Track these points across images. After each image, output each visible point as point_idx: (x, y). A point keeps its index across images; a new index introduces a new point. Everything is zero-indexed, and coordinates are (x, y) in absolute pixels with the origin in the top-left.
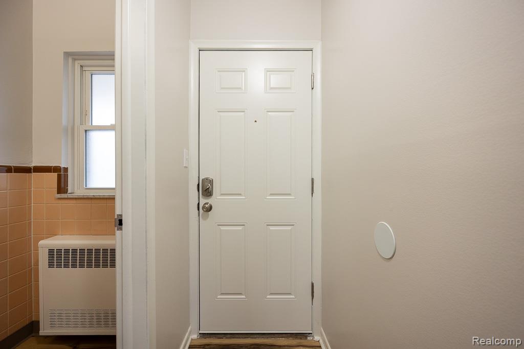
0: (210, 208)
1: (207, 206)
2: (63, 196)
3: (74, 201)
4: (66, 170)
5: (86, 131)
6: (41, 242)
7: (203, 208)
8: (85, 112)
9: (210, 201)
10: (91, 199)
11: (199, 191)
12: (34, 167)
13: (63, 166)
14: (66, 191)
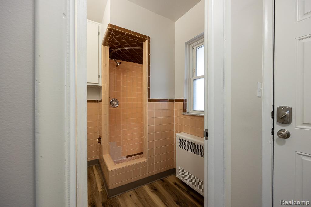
0: (288, 135)
1: (283, 133)
2: (185, 113)
3: (189, 117)
4: (186, 100)
5: (194, 80)
6: (177, 134)
7: (279, 134)
8: (194, 70)
9: (287, 129)
10: (196, 116)
11: (273, 117)
12: (175, 100)
13: (185, 99)
14: (186, 112)
